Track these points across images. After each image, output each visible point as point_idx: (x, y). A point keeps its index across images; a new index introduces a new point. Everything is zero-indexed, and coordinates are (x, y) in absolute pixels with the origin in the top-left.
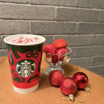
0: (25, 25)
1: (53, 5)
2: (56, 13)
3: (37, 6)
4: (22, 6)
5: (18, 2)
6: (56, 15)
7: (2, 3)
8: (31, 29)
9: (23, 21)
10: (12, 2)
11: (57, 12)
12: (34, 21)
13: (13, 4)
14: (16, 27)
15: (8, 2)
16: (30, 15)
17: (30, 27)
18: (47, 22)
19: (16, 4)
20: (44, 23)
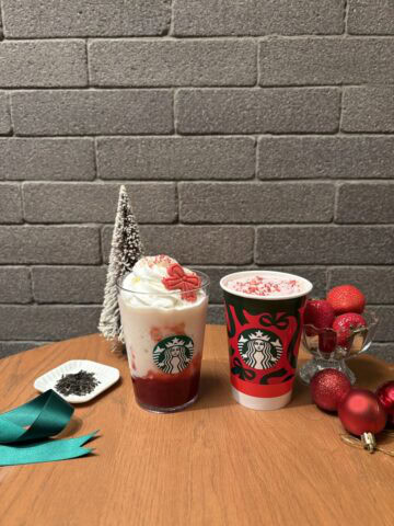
0: (242, 239)
1: (327, 177)
2: (336, 200)
3: (280, 183)
4: (236, 186)
5: (228, 176)
6: (336, 207)
7: (187, 182)
8: (258, 249)
9: (238, 226)
10: (212, 179)
11: (339, 198)
12: (267, 226)
13: (214, 183)
14: (217, 244)
15: (201, 179)
16: (259, 211)
17: (256, 242)
18: (307, 228)
19: (220, 183)
20: (298, 229)
